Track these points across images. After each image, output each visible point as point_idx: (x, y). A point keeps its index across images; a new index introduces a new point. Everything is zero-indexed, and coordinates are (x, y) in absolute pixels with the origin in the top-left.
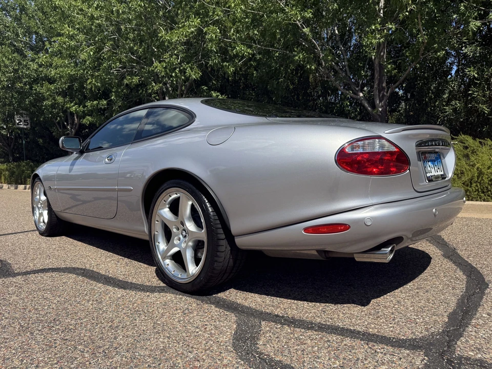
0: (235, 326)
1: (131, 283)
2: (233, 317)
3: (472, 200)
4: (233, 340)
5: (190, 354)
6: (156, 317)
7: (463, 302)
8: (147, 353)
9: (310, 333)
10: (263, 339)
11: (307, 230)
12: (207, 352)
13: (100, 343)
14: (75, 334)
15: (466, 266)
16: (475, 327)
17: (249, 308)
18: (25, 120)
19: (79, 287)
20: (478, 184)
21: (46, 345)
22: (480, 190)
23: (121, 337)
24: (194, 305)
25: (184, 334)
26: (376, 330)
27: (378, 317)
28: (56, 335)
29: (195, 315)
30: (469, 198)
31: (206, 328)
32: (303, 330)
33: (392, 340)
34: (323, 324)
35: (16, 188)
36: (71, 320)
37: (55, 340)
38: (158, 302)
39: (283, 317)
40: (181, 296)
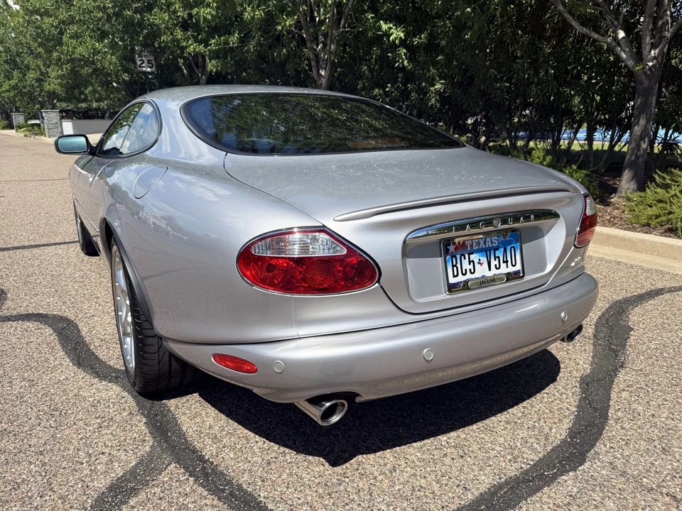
0: (133, 464)
1: (96, 357)
2: (147, 446)
4: (107, 488)
9: (208, 500)
10: (142, 496)
11: (215, 356)
18: (148, 61)
19: (36, 354)
24: (125, 414)
25: (64, 464)
27: (329, 494)
29: (110, 431)
31: (97, 459)
32: (205, 493)
34: (240, 489)
38: (92, 399)
39: (206, 461)
40: (125, 394)
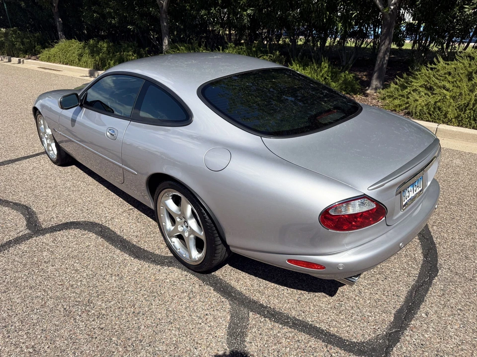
0: (229, 318)
1: (144, 250)
2: (227, 305)
3: (462, 126)
4: (228, 335)
5: (195, 350)
6: (168, 301)
7: (411, 296)
8: (164, 348)
9: (286, 329)
10: (250, 335)
11: (290, 261)
12: (209, 349)
13: (128, 334)
14: (108, 321)
15: (427, 239)
16: (412, 330)
17: (240, 293)
19: (101, 255)
20: (472, 112)
21: (89, 335)
22: (472, 118)
23: (143, 327)
24: (197, 286)
25: (191, 327)
26: (336, 329)
27: (340, 313)
28: (93, 322)
29: (198, 300)
30: (459, 123)
31: (206, 319)
32: (280, 326)
33: (346, 343)
34: (296, 320)
35: (10, 61)
36: (102, 303)
37: (94, 329)
38: (168, 281)
39: (266, 307)
40: (186, 273)
